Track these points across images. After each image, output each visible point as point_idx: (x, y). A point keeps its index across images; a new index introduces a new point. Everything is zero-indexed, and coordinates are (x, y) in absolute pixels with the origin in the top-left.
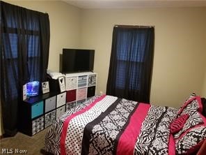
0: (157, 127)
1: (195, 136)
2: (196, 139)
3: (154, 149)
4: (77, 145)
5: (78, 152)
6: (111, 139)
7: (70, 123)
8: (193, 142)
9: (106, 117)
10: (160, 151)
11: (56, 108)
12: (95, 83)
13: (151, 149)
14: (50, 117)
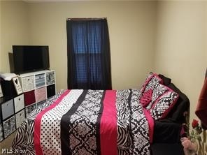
0: (129, 105)
1: (166, 101)
2: (167, 103)
3: (135, 120)
4: (55, 141)
5: (57, 147)
6: (92, 124)
7: (43, 119)
8: (166, 106)
9: (80, 107)
10: (140, 121)
11: (15, 114)
12: (54, 81)
13: (133, 121)
14: (9, 124)
